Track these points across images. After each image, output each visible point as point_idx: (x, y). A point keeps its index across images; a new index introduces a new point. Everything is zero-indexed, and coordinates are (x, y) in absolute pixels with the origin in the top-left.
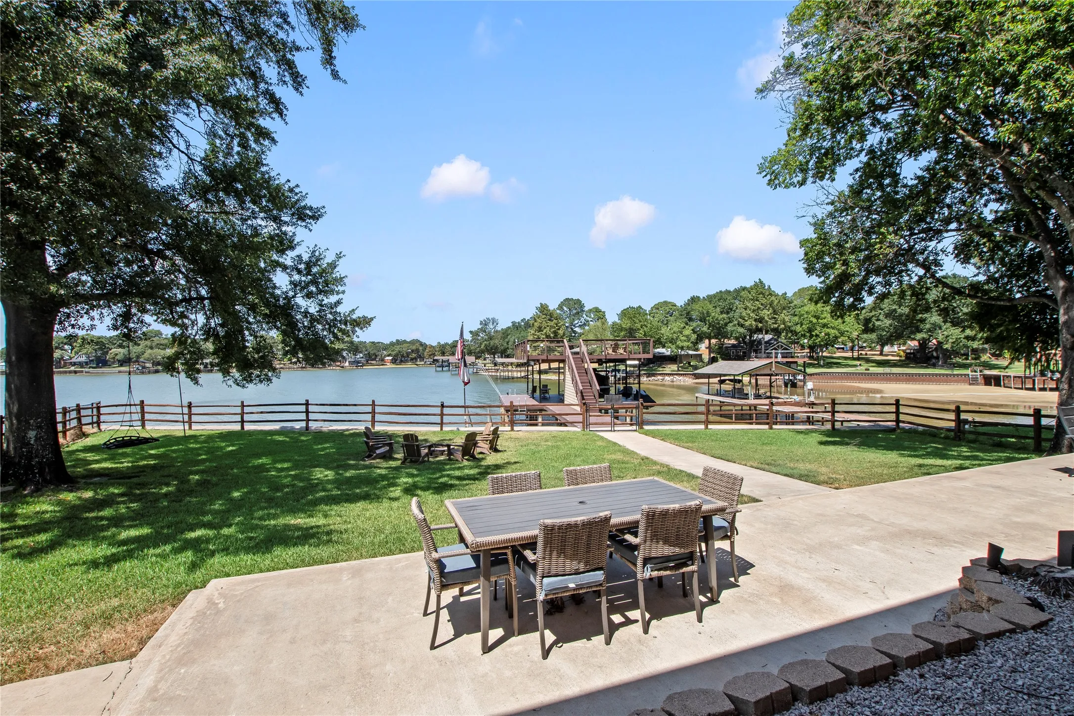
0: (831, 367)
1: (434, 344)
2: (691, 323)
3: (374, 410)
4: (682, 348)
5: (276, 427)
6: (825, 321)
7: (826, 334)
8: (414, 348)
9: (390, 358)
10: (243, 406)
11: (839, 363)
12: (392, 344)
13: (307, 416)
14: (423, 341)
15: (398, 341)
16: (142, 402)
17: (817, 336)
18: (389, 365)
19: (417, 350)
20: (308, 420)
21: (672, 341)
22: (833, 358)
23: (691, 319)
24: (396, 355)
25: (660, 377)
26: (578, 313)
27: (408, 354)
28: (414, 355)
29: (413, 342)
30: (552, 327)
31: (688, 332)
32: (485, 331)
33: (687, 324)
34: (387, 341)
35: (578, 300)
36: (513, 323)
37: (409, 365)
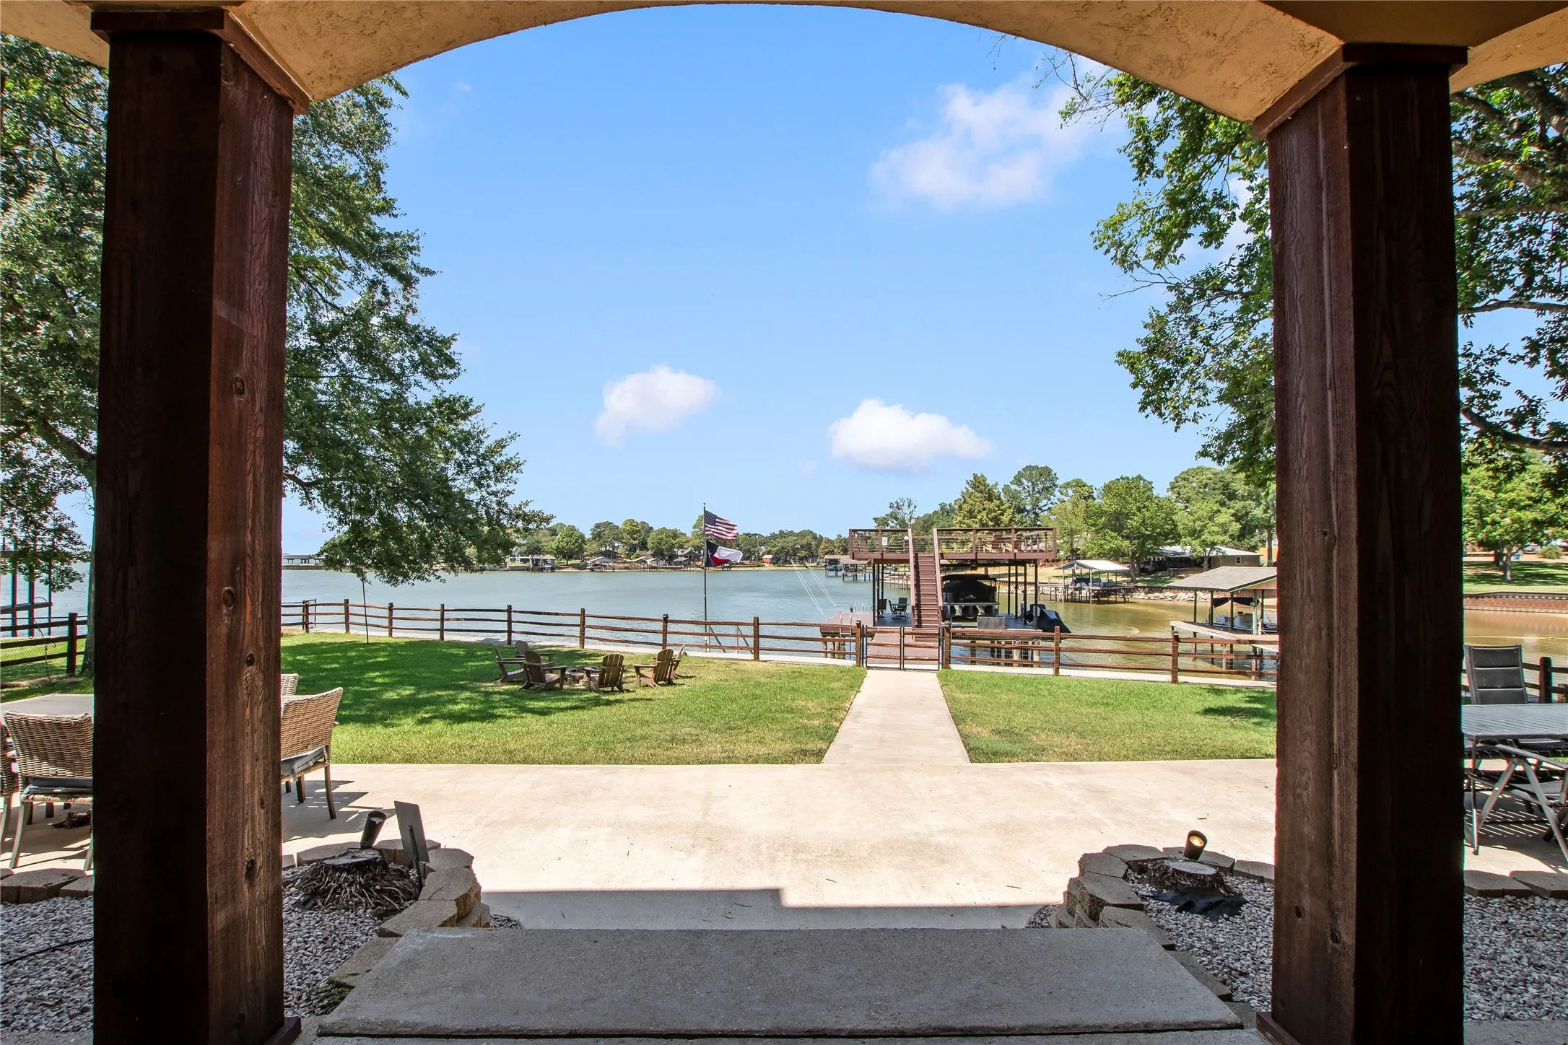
0: (1528, 583)
1: (833, 538)
2: (1232, 503)
3: (583, 622)
4: (1213, 545)
5: (479, 638)
6: (1513, 495)
7: (1514, 521)
8: (804, 542)
9: (770, 556)
10: (443, 610)
11: (1552, 576)
12: (774, 537)
13: (510, 626)
14: (818, 532)
15: (781, 532)
16: (347, 601)
17: (1494, 523)
18: (768, 567)
19: (808, 546)
20: (510, 632)
21: (1195, 533)
22: (1545, 566)
23: (1232, 496)
24: (777, 553)
25: (1169, 594)
26: (1046, 489)
27: (795, 551)
28: (804, 553)
29: (803, 534)
30: (990, 511)
31: (1225, 517)
32: (896, 519)
33: (1223, 504)
34: (766, 533)
35: (1046, 468)
36: (943, 507)
37: (795, 567)
